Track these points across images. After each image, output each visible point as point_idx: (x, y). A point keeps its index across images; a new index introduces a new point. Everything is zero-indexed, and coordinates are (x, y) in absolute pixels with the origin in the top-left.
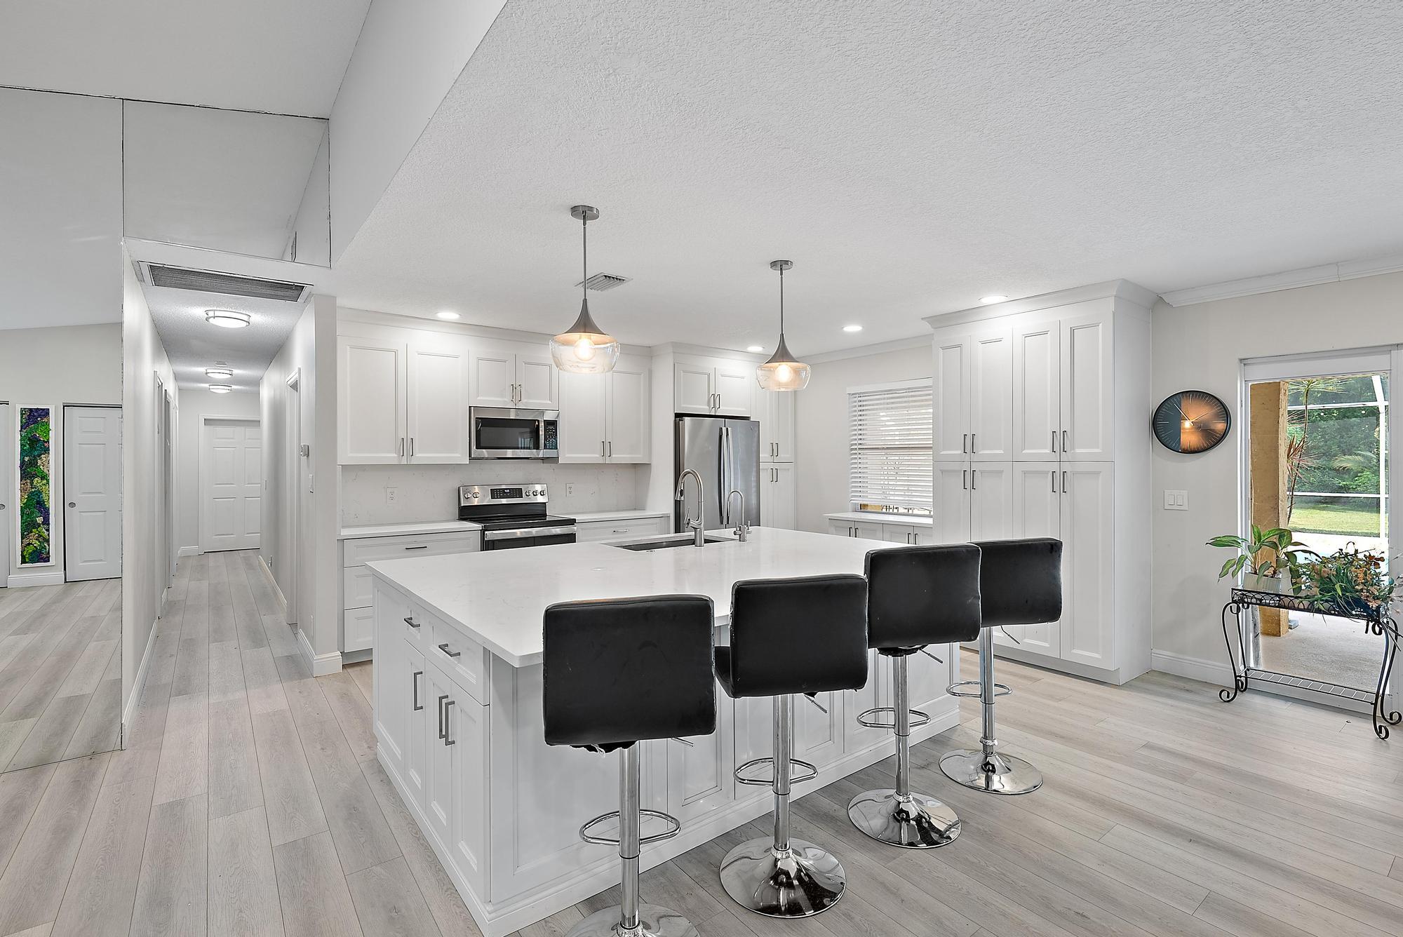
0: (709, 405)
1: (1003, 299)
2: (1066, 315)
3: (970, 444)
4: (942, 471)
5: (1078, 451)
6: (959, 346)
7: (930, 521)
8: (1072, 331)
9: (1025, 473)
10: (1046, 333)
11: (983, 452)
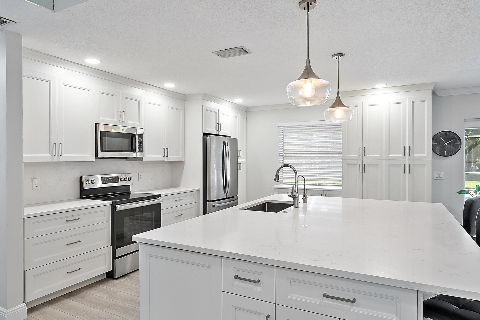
0: (216, 129)
1: (385, 86)
2: (410, 96)
3: (363, 152)
4: (347, 164)
5: (415, 155)
6: (357, 106)
7: (341, 188)
8: (413, 103)
9: (390, 165)
10: (400, 103)
11: (369, 155)
